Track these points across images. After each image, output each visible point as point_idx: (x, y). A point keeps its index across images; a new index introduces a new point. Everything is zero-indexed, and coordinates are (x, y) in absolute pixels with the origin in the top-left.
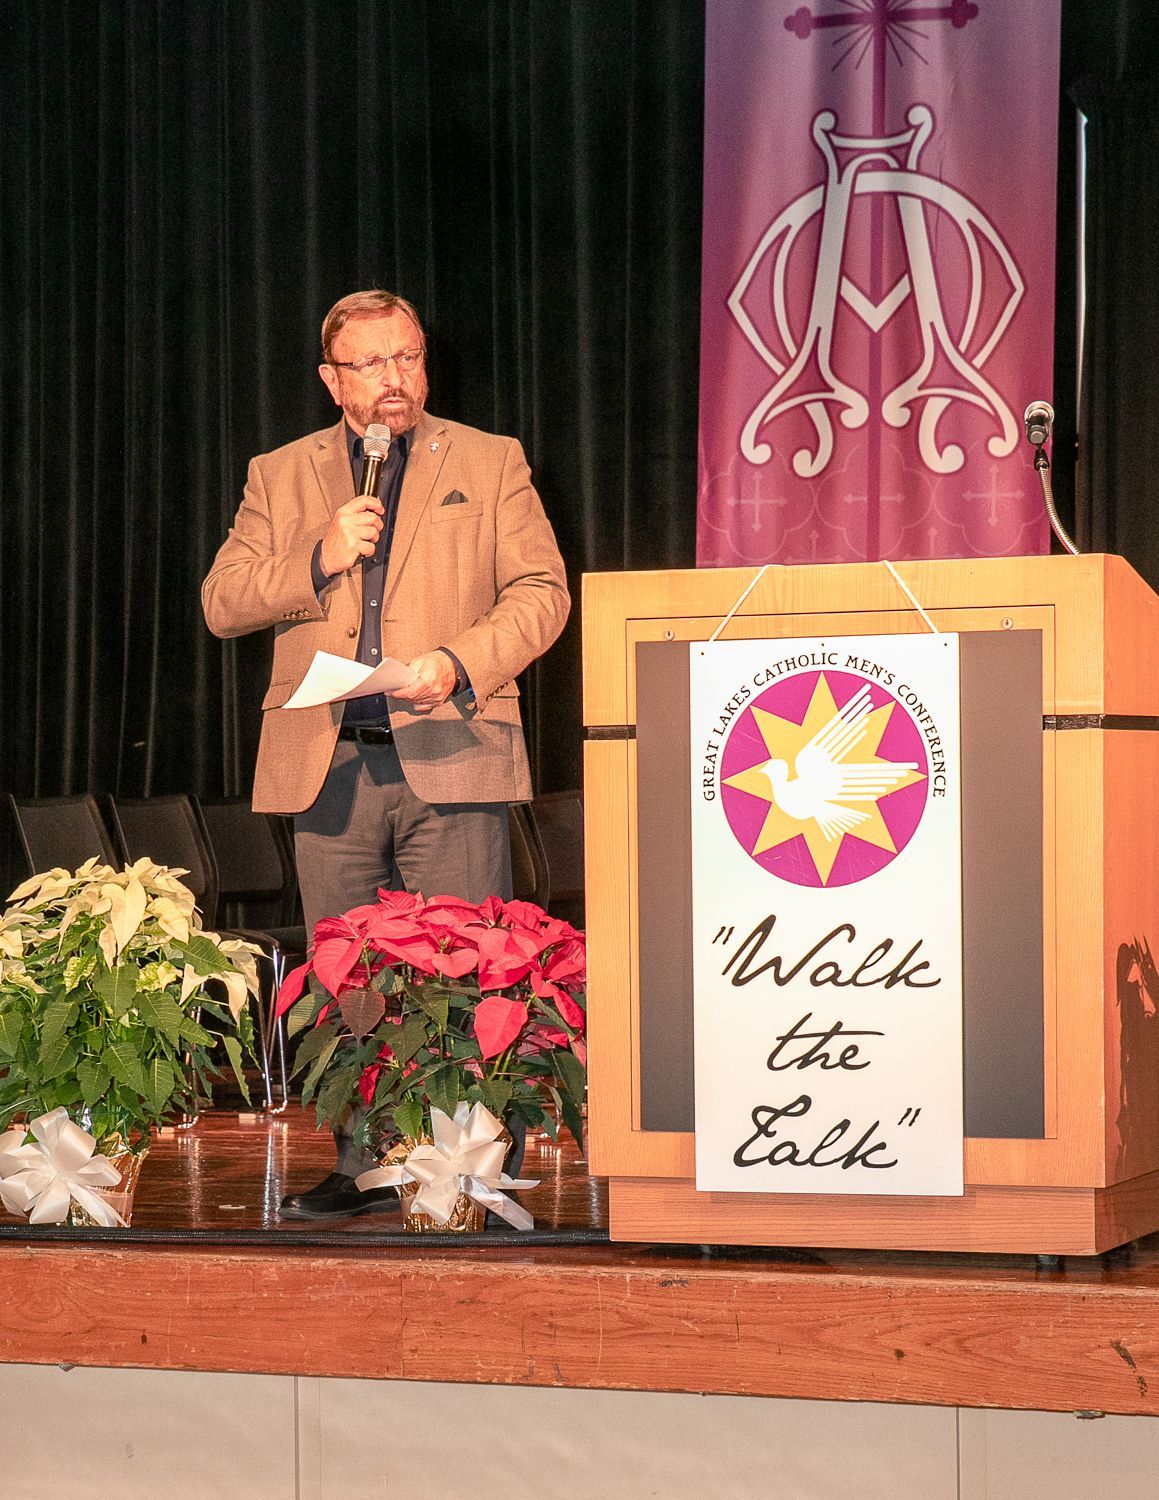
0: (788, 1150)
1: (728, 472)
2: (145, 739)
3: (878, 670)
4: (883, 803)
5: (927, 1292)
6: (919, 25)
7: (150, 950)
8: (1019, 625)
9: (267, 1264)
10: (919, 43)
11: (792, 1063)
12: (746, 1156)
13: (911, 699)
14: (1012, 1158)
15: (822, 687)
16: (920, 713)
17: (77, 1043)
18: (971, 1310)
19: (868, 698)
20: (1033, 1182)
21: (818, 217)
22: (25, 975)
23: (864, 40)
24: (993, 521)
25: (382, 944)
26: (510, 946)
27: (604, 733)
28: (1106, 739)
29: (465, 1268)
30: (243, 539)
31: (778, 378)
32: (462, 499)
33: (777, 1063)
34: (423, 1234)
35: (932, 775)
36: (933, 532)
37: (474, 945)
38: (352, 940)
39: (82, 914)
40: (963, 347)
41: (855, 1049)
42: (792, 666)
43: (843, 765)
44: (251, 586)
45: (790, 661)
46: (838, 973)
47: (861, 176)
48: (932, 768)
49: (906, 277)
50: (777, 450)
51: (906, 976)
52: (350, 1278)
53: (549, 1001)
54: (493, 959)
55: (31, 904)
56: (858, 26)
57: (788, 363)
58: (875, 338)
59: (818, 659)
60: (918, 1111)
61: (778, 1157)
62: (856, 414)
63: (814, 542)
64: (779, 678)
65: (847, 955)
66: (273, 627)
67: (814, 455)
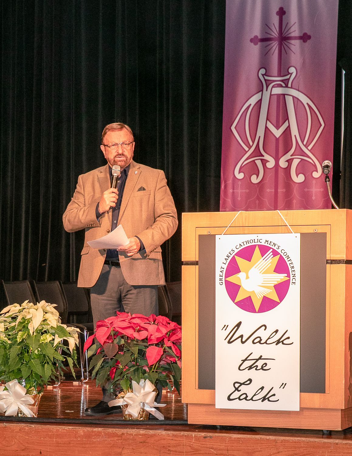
0: (245, 396)
1: (230, 182)
2: (46, 263)
3: (275, 245)
4: (276, 287)
5: (288, 441)
6: (293, 42)
7: (44, 330)
8: (319, 231)
9: (80, 430)
10: (292, 47)
11: (246, 368)
12: (231, 398)
13: (285, 254)
14: (315, 399)
15: (257, 250)
16: (288, 258)
17: (21, 359)
18: (301, 447)
19: (272, 253)
20: (322, 407)
21: (260, 101)
22: (5, 337)
23: (275, 46)
24: (314, 198)
25: (117, 329)
26: (158, 330)
27: (188, 263)
28: (346, 267)
29: (142, 432)
30: (76, 201)
31: (247, 152)
32: (144, 189)
33: (241, 368)
34: (129, 421)
35: (291, 278)
36: (295, 201)
37: (146, 330)
38: (108, 328)
39: (23, 318)
40: (305, 143)
41: (266, 364)
42: (247, 243)
43: (263, 274)
44: (77, 216)
45: (247, 241)
46: (261, 340)
47: (273, 89)
48: (291, 276)
49: (287, 121)
50: (246, 175)
51: (282, 341)
52: (106, 434)
53: (170, 348)
54: (152, 334)
55: (7, 315)
56: (273, 42)
57: (250, 147)
58: (277, 140)
59: (256, 241)
60: (286, 384)
61: (241, 398)
62: (271, 164)
63: (257, 204)
64: (243, 247)
65: (264, 334)
66: (84, 229)
67: (258, 176)
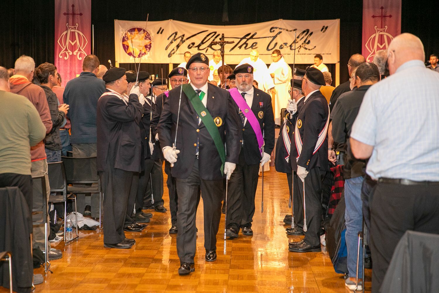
1: (57, 59)
6: (77, 15)
10: (77, 17)
21: (67, 33)
23: (71, 16)
31: (63, 49)
40: (82, 47)
47: (71, 30)
49: (76, 40)
50: (63, 57)
57: (64, 48)
58: (73, 46)
62: (71, 53)
67: (67, 57)
